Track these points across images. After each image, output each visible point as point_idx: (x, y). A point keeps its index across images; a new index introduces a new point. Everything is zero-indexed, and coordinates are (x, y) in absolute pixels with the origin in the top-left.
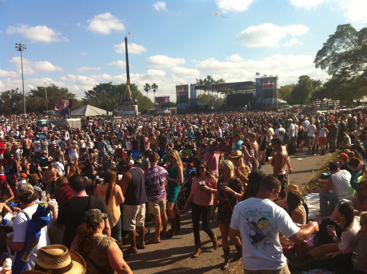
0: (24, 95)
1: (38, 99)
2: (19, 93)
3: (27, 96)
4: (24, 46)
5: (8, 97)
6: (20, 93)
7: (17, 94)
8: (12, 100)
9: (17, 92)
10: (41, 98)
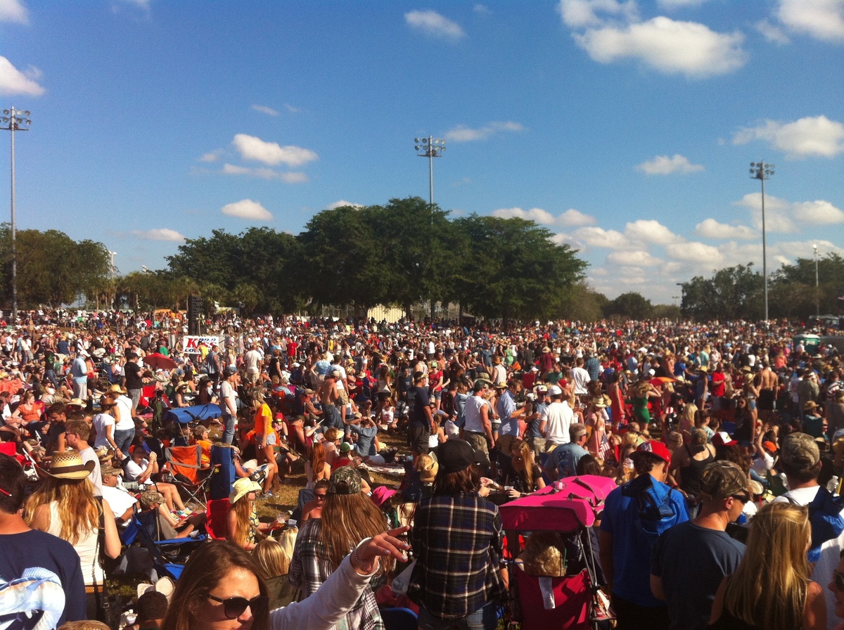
0: (766, 278)
1: (799, 287)
2: (754, 273)
3: (772, 279)
4: (769, 168)
5: (731, 281)
6: (758, 273)
7: (749, 275)
8: (739, 289)
9: (749, 270)
10: (804, 285)
